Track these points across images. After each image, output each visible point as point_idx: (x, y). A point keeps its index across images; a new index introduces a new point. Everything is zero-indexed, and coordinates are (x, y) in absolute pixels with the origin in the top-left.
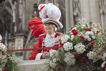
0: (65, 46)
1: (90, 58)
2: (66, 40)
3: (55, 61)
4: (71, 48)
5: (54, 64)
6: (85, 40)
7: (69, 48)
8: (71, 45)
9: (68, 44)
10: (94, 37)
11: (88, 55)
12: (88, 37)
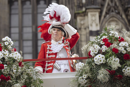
0: (96, 59)
1: (126, 74)
2: (96, 52)
3: (85, 77)
4: (104, 61)
5: (84, 81)
6: (119, 52)
7: (101, 61)
8: (103, 58)
9: (100, 56)
10: (129, 49)
11: (124, 71)
12: (123, 49)
